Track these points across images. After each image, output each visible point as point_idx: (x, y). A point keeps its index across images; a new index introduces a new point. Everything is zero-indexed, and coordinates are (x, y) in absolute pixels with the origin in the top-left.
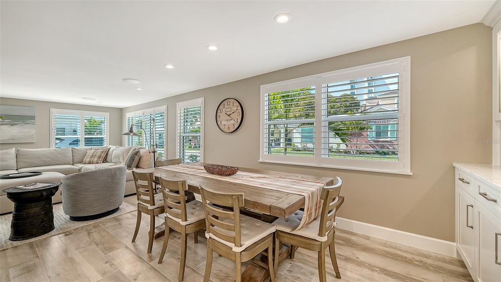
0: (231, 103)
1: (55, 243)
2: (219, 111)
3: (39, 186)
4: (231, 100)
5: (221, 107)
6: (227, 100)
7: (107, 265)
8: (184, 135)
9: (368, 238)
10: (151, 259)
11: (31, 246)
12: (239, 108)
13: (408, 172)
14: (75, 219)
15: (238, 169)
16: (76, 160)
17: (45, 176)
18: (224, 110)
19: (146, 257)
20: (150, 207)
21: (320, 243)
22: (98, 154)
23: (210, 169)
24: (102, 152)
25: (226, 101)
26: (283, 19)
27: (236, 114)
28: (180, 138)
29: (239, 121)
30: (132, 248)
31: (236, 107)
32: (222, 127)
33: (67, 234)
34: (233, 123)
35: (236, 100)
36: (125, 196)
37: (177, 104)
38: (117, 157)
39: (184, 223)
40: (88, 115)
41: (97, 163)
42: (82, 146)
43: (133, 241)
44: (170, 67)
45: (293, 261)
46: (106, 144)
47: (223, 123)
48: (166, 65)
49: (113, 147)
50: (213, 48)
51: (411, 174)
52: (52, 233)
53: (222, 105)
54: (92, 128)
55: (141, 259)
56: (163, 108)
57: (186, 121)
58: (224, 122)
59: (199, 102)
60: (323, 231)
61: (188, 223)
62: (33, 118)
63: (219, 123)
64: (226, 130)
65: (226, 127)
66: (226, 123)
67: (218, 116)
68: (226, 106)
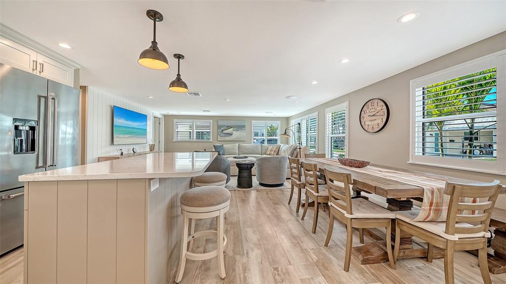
0: (376, 103)
1: (253, 194)
2: (363, 112)
3: (247, 162)
4: (376, 101)
5: (365, 108)
6: (371, 101)
7: (274, 210)
8: (332, 136)
10: (298, 216)
11: (244, 191)
12: (385, 107)
14: (261, 184)
15: (368, 163)
16: (263, 152)
17: (249, 159)
18: (368, 111)
19: (295, 214)
20: (298, 182)
21: (446, 240)
22: (274, 149)
23: (344, 162)
24: (276, 148)
25: (370, 103)
26: (408, 18)
27: (381, 113)
28: (328, 138)
29: (384, 120)
30: (288, 207)
32: (366, 128)
33: (258, 191)
34: (380, 121)
35: (381, 100)
36: (287, 179)
37: (326, 109)
38: (284, 151)
39: (316, 194)
40: (269, 123)
42: (266, 144)
43: (289, 204)
44: (315, 83)
45: (431, 265)
46: (279, 143)
47: (367, 123)
48: (311, 82)
49: (282, 145)
50: (345, 61)
52: (252, 188)
53: (366, 106)
54: (272, 132)
55: (291, 213)
56: (315, 115)
57: (335, 124)
59: (343, 107)
60: (449, 229)
61: (319, 195)
62: (244, 126)
63: (363, 124)
64: (370, 130)
65: (370, 127)
66: (369, 123)
67: (361, 117)
68: (370, 107)
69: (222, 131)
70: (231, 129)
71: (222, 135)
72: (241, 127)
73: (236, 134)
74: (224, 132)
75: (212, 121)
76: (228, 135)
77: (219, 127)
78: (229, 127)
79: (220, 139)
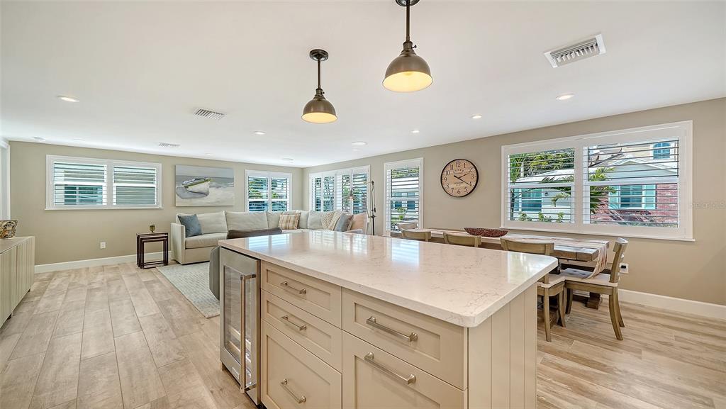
0: (462, 165)
2: (445, 173)
4: (463, 162)
5: (448, 168)
6: (457, 161)
9: (643, 306)
12: (473, 170)
13: (690, 238)
16: (271, 225)
18: (451, 172)
22: (292, 219)
25: (454, 163)
27: (469, 176)
29: (473, 184)
31: (468, 168)
32: (450, 191)
34: (463, 187)
37: (385, 164)
38: (317, 222)
41: (293, 229)
47: (451, 186)
51: (694, 240)
53: (449, 166)
56: (365, 169)
58: (452, 184)
59: (416, 163)
62: (231, 179)
63: (445, 186)
64: (455, 194)
65: (455, 191)
66: (455, 186)
67: (443, 178)
68: (455, 168)
69: (186, 187)
70: (207, 183)
71: (188, 195)
72: (224, 181)
73: (216, 194)
74: (190, 188)
75: (161, 165)
76: (199, 195)
77: (178, 179)
78: (199, 180)
79: (180, 202)
